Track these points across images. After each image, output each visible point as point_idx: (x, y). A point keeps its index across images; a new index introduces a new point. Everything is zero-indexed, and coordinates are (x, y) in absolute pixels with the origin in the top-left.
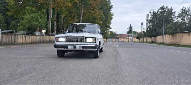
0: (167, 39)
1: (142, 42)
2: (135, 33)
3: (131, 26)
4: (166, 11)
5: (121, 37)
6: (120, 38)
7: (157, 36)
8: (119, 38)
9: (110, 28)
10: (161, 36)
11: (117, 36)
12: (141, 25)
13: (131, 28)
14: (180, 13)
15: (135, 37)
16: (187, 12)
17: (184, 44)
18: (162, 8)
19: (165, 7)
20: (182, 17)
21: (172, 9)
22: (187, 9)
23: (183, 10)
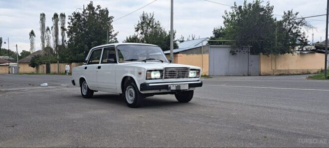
1: (45, 72)
4: (96, 13)
12: (30, 35)
14: (140, 22)
16: (150, 22)
18: (90, 7)
19: (95, 6)
20: (143, 30)
21: (107, 12)
22: (149, 18)
23: (144, 18)
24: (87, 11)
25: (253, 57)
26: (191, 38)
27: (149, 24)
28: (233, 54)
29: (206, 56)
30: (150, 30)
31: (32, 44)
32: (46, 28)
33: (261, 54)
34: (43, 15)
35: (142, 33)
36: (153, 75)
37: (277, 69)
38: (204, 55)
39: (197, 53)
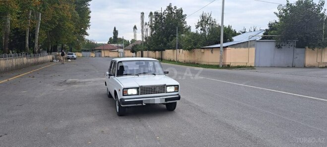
0: (182, 55)
2: (121, 40)
3: (116, 30)
4: (174, 13)
5: (104, 50)
6: (103, 52)
7: (164, 50)
8: (100, 52)
9: (87, 35)
10: (171, 51)
11: (97, 48)
12: (134, 29)
13: (116, 32)
14: (200, 21)
15: (128, 50)
16: (208, 20)
17: (206, 63)
18: (169, 8)
19: (173, 7)
20: (202, 27)
21: (182, 11)
22: (208, 16)
23: (203, 17)
24: (167, 11)
25: (298, 50)
26: (252, 30)
27: (207, 22)
28: (278, 48)
29: (253, 50)
30: (207, 27)
31: (135, 36)
32: (145, 23)
33: (307, 47)
34: (143, 13)
35: (201, 29)
36: (130, 92)
37: (322, 61)
38: (250, 49)
39: (244, 47)
